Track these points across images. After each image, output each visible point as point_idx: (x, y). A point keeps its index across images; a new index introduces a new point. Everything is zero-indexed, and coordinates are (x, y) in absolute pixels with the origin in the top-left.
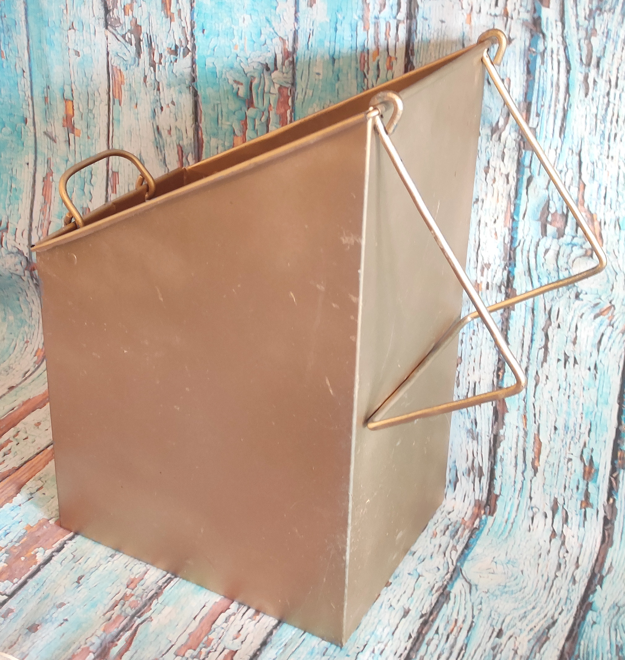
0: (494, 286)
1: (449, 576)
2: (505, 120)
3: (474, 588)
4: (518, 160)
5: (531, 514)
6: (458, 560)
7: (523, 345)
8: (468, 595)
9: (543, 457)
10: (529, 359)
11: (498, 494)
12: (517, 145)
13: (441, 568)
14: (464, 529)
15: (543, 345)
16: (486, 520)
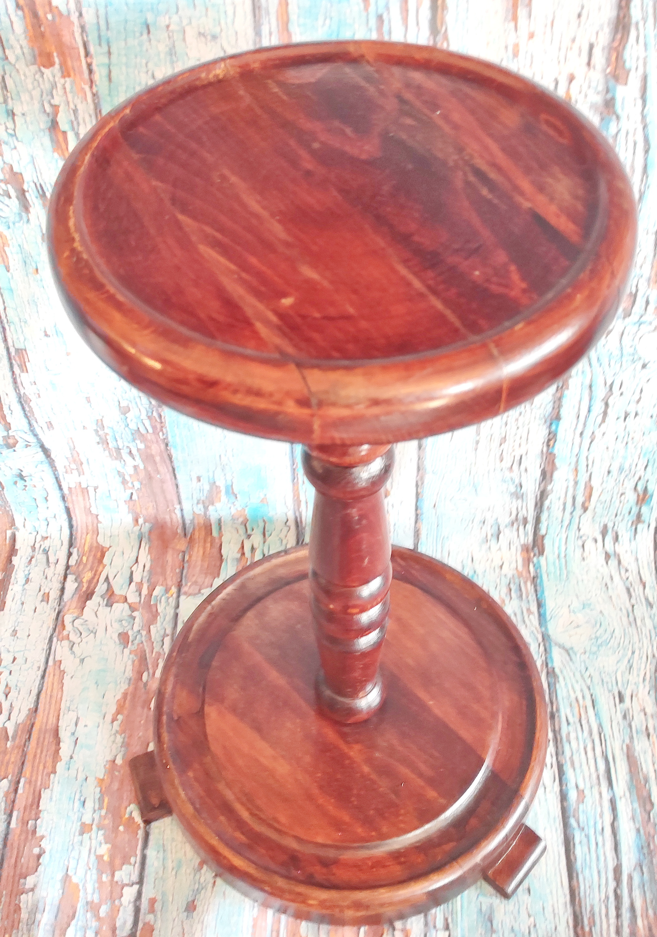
1: (542, 648)
3: (571, 652)
5: (580, 543)
6: (540, 625)
8: (571, 663)
9: (594, 498)
10: (585, 425)
11: (545, 534)
14: (525, 583)
15: (601, 412)
16: (539, 562)
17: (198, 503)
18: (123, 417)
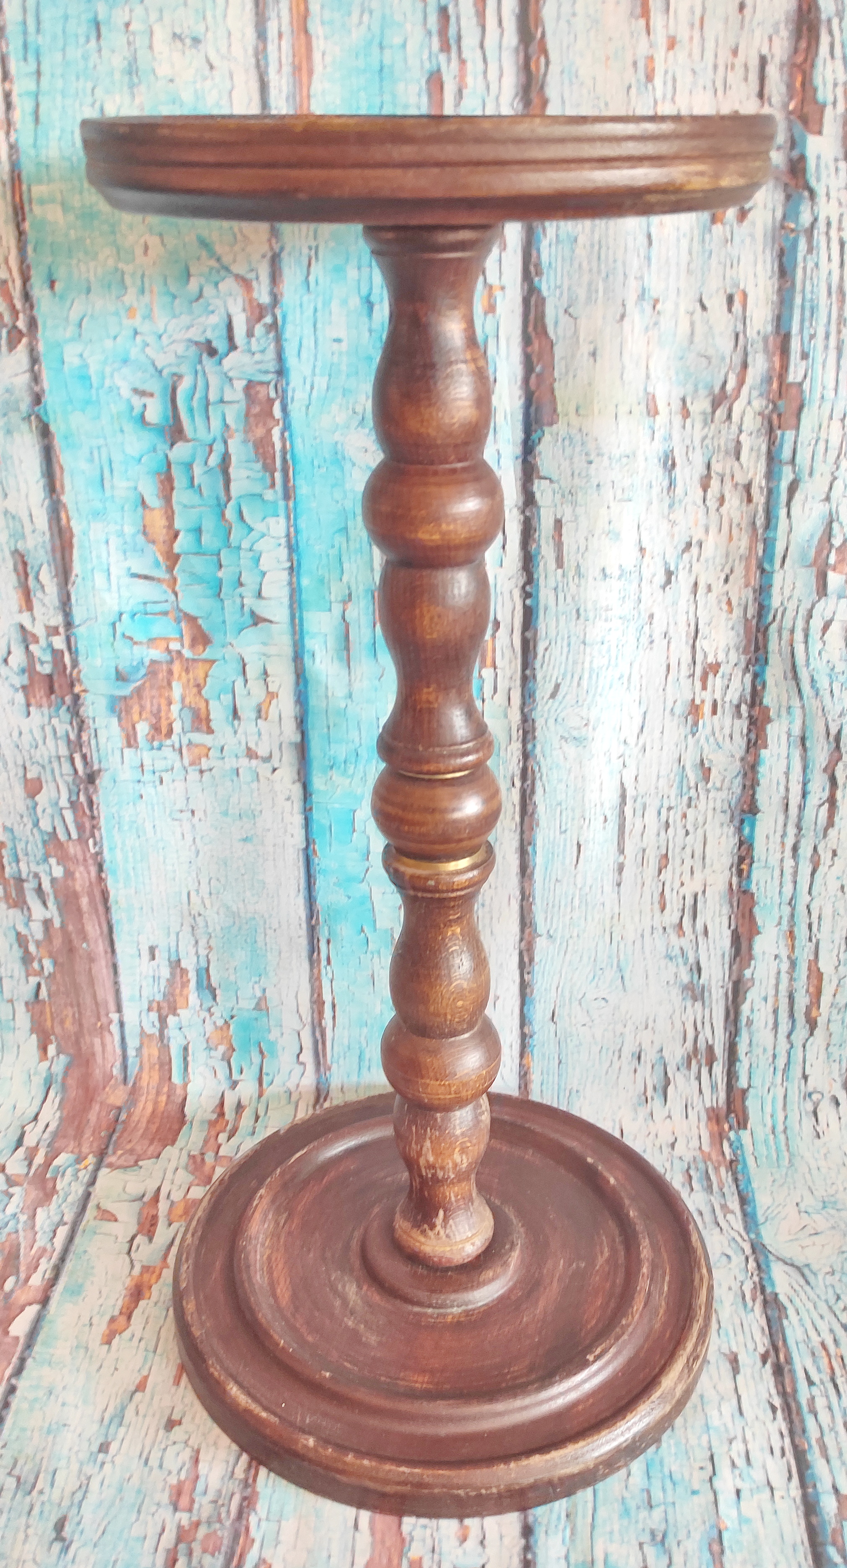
0: (727, 705)
1: (752, 1264)
2: (738, 375)
3: (806, 1271)
4: (769, 452)
5: (810, 1107)
6: (747, 1229)
7: (787, 805)
8: (807, 1288)
9: (826, 999)
10: (799, 828)
11: (745, 1086)
12: (766, 423)
13: (730, 1252)
14: (717, 1169)
15: (825, 798)
16: (739, 1139)
17: (150, 1009)
18: (29, 802)
